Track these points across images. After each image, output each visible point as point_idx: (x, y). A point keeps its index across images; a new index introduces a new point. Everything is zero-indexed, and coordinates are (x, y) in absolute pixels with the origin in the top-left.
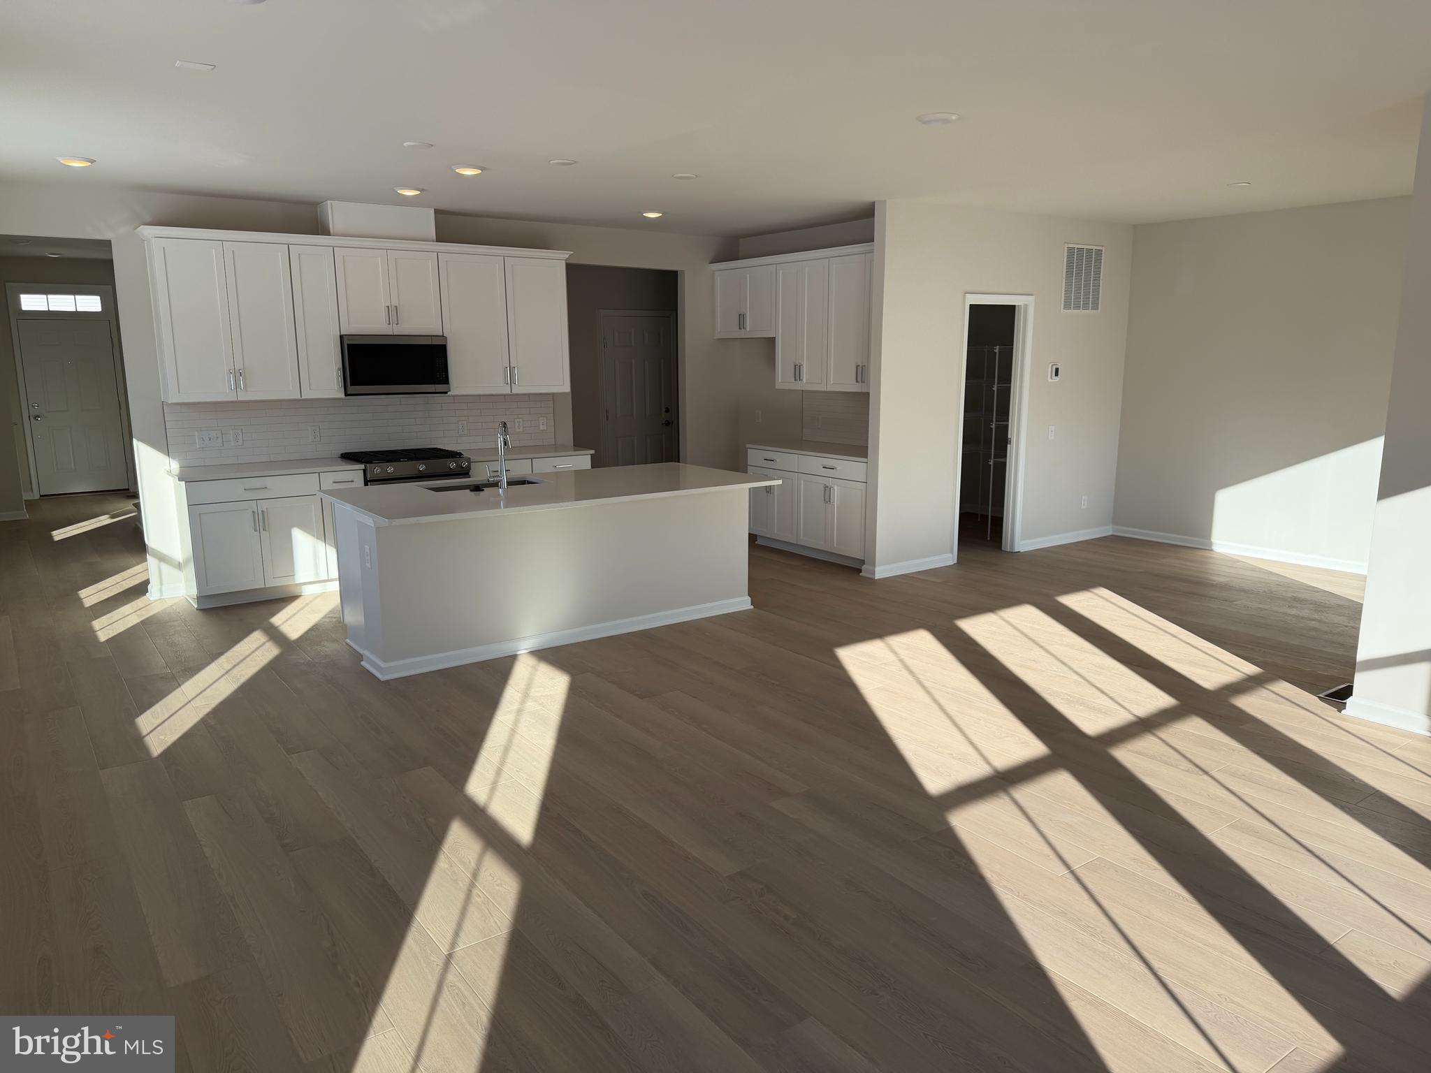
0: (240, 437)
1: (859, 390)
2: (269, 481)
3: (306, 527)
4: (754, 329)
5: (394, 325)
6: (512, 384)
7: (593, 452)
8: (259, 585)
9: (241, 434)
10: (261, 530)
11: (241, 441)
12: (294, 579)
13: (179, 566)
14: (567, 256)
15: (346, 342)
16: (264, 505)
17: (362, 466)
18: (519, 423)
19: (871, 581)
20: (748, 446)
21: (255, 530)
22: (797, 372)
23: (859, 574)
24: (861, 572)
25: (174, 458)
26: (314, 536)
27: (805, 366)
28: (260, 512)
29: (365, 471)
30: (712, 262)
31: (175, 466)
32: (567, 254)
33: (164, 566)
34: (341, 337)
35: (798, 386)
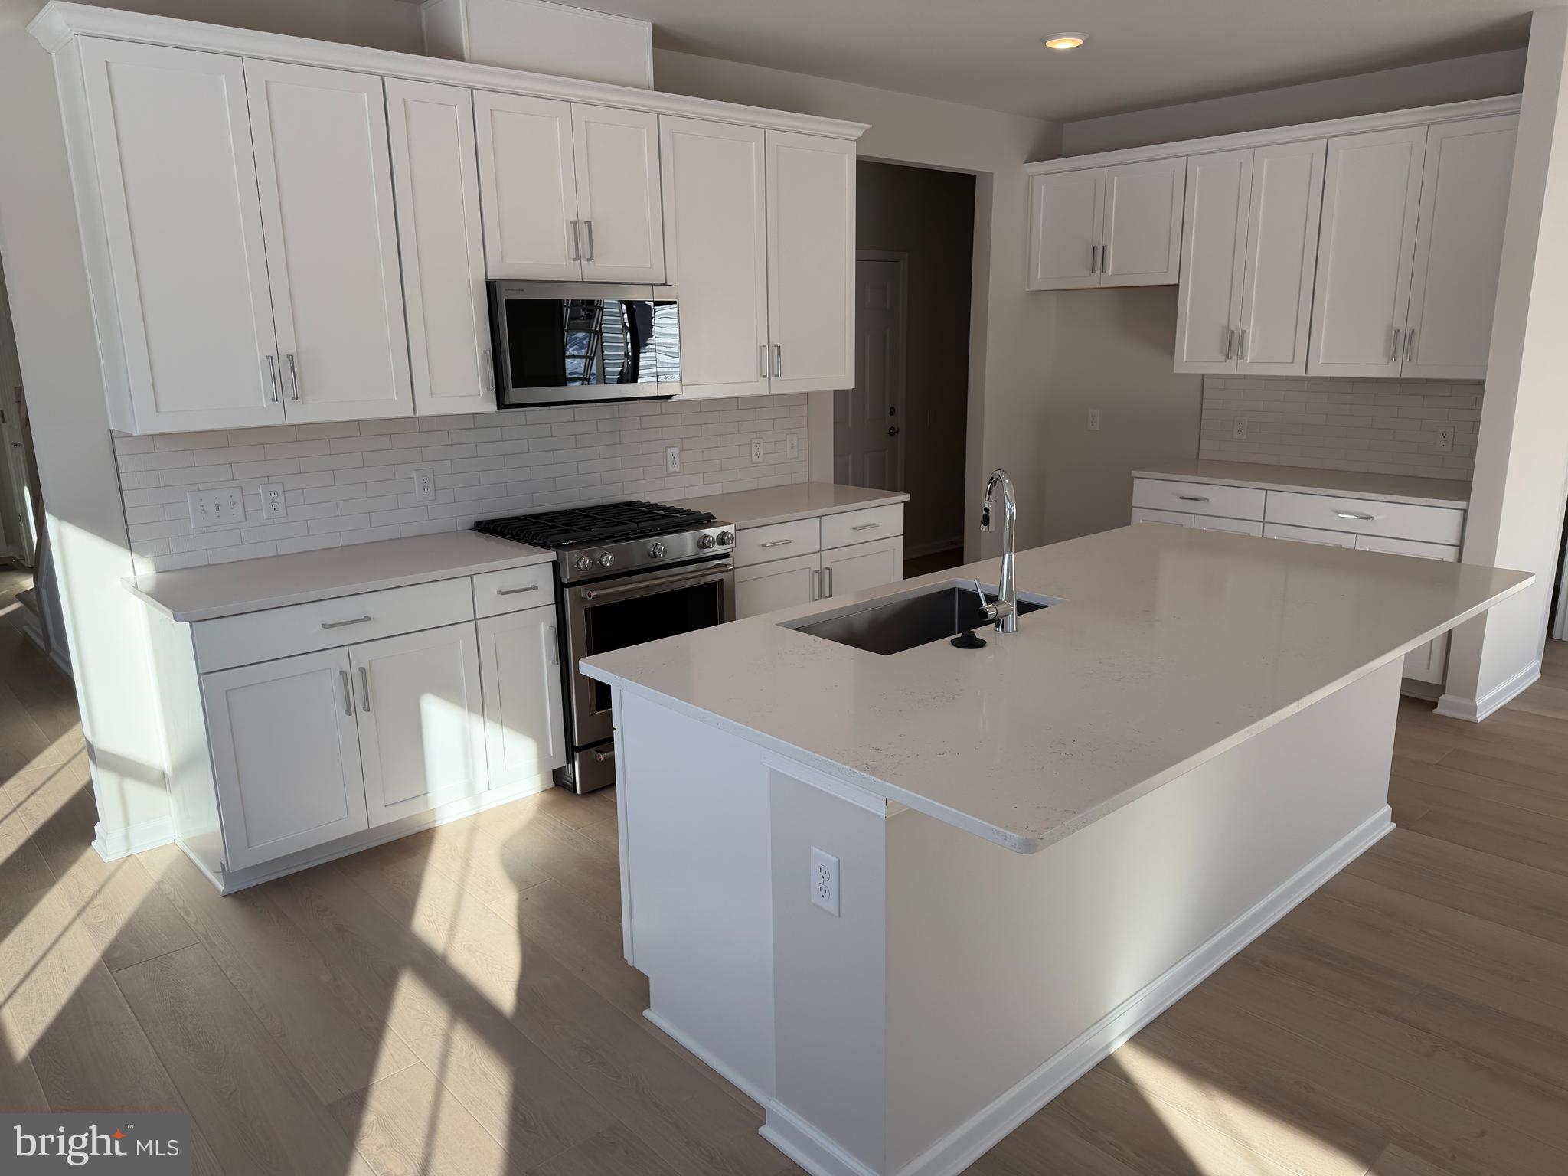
0: (280, 499)
1: (1395, 374)
2: (371, 604)
3: (448, 692)
4: (1120, 272)
5: (585, 262)
6: (772, 378)
7: (907, 497)
8: (356, 824)
9: (280, 492)
10: (360, 708)
11: (281, 511)
12: (427, 803)
13: (162, 781)
14: (860, 133)
15: (503, 297)
16: (363, 656)
17: (552, 555)
18: (757, 446)
19: (1465, 727)
20: (1134, 473)
21: (349, 712)
22: (1232, 342)
23: (1431, 711)
24: (1436, 707)
25: (142, 554)
26: (463, 706)
27: (1250, 332)
28: (355, 670)
29: (556, 566)
30: (1032, 159)
31: (144, 570)
32: (861, 128)
33: (130, 785)
34: (491, 287)
35: (1231, 367)
